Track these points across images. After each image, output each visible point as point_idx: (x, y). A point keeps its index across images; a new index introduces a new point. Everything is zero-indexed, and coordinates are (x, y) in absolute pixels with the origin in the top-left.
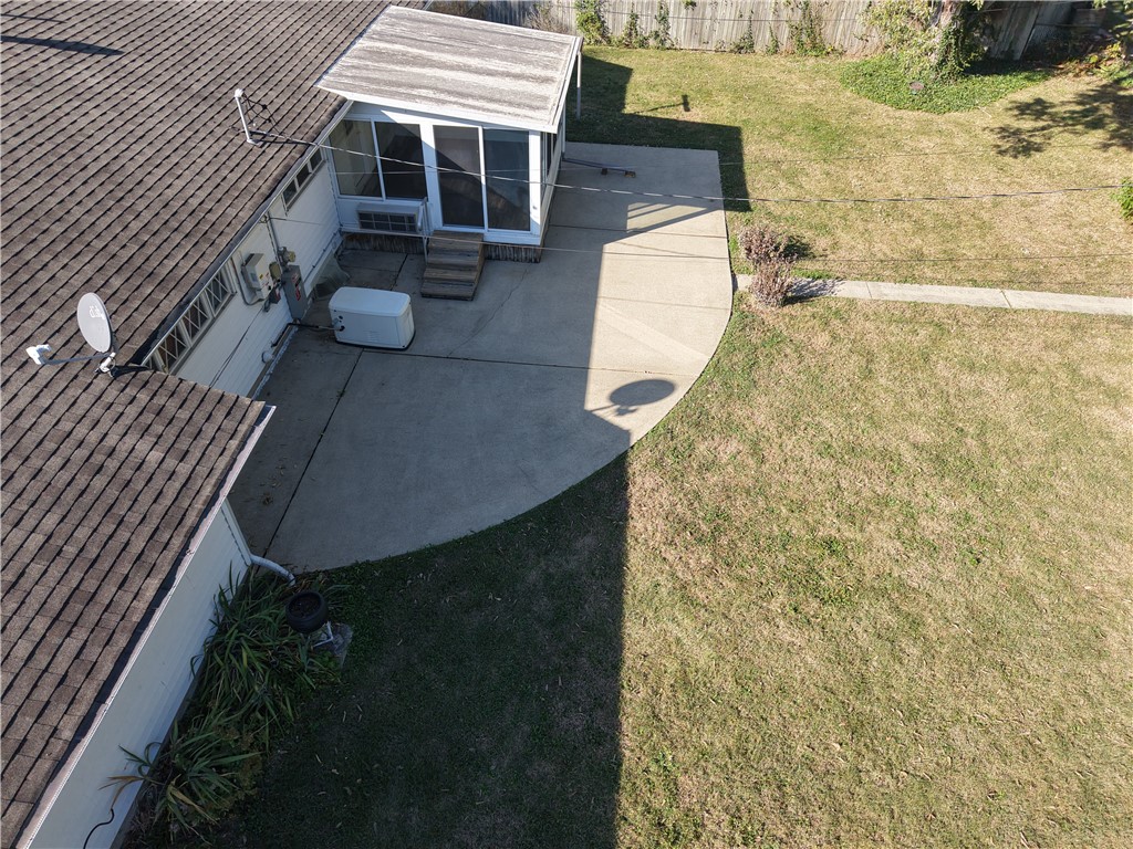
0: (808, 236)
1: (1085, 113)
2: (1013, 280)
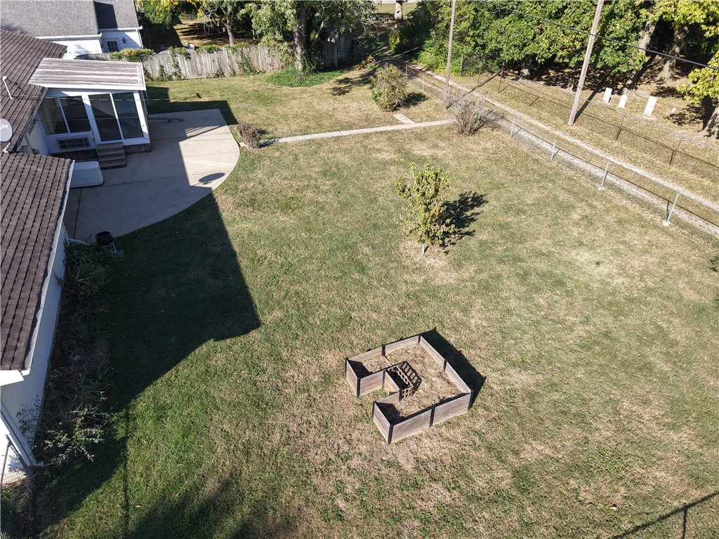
0: (264, 128)
1: (363, 80)
2: (343, 128)
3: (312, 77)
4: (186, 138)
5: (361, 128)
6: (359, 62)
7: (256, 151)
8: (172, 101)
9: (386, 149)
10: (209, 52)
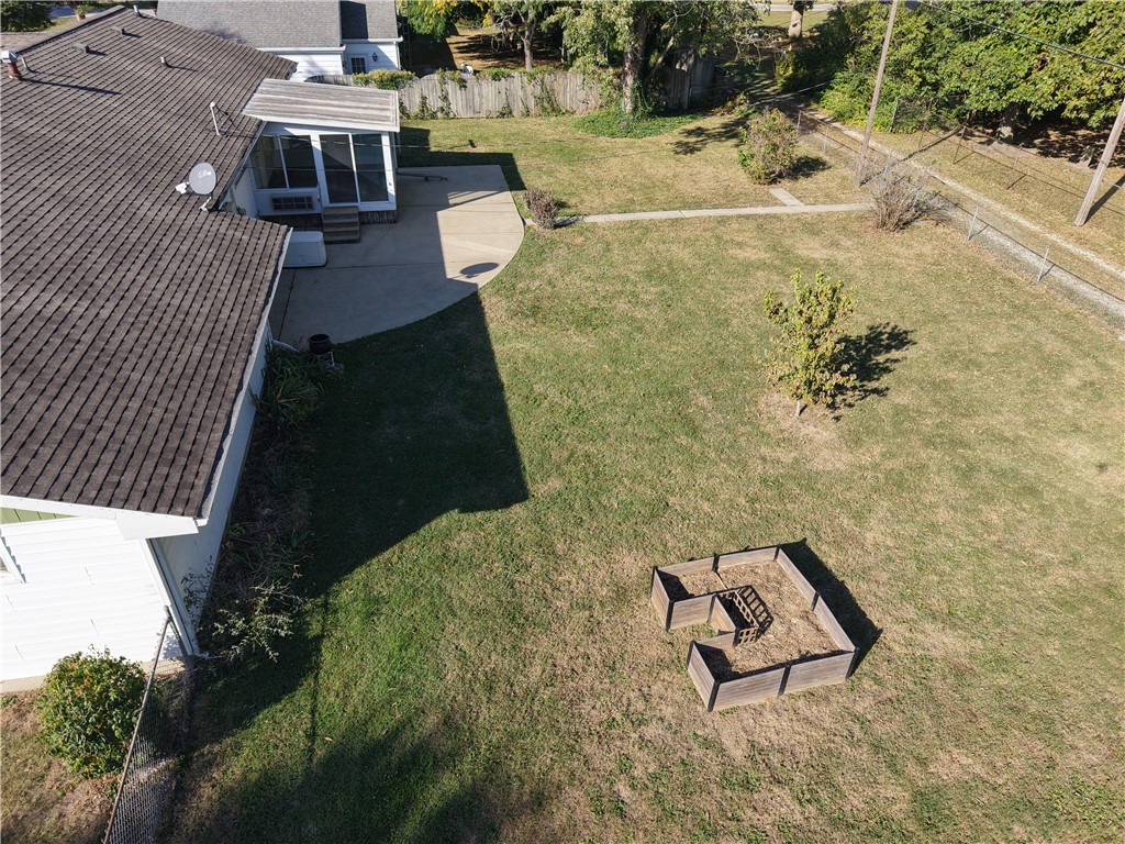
0: (564, 199)
1: (726, 132)
2: (686, 206)
3: (645, 124)
4: (448, 206)
5: (715, 207)
6: (722, 103)
7: (548, 233)
8: (433, 149)
9: (752, 242)
10: (494, 79)
